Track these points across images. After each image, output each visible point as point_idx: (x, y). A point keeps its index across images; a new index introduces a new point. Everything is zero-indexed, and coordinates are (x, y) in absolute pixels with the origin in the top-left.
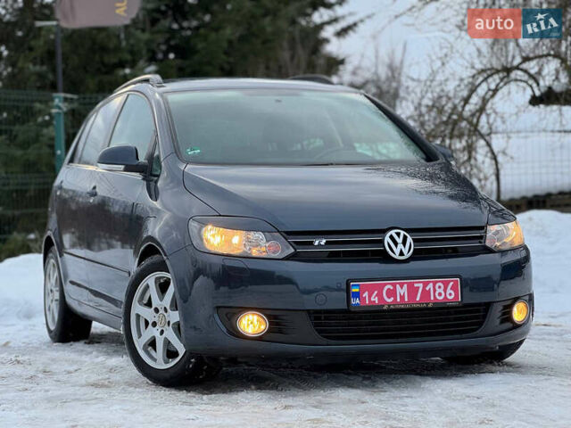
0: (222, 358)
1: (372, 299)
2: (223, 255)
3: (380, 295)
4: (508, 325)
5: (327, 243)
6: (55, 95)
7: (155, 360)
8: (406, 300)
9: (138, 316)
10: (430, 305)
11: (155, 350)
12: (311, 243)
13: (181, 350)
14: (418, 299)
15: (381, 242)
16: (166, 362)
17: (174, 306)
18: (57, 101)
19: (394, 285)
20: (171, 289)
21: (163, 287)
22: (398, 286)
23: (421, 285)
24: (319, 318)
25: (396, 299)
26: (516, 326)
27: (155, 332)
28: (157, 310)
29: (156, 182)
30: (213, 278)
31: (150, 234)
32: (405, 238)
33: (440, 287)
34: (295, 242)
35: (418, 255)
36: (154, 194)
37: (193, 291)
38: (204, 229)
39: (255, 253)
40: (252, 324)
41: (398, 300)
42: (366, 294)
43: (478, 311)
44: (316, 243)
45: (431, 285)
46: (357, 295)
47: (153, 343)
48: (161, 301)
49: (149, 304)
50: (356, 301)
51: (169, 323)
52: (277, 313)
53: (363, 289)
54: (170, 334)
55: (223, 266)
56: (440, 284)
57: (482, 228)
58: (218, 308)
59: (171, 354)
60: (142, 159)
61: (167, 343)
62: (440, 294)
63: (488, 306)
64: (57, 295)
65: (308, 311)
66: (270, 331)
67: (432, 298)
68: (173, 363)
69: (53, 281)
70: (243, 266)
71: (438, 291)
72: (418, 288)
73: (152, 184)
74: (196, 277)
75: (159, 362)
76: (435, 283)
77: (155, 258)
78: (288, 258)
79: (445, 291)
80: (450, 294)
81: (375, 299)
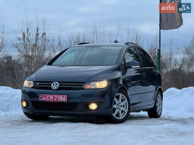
12: (36, 84)
15: (51, 85)
22: (50, 96)
26: (92, 110)
43: (75, 105)
45: (59, 97)
53: (42, 96)
56: (62, 97)
62: (61, 99)
63: (78, 103)
65: (32, 101)
72: (56, 97)
78: (32, 88)
81: (45, 99)
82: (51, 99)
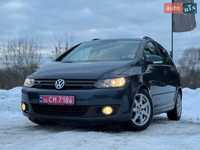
3: (48, 100)
8: (56, 102)
14: (59, 102)
19: (52, 97)
23: (61, 98)
24: (33, 106)
25: (52, 102)
32: (62, 81)
41: (53, 102)
42: (44, 99)
52: (27, 104)
67: (64, 102)
71: (66, 100)
76: (65, 97)
78: (32, 87)
80: (71, 101)
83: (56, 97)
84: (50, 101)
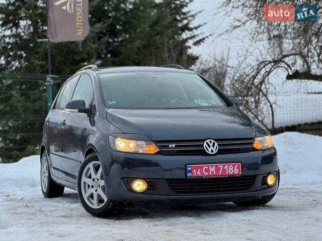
0: (125, 203)
1: (198, 173)
2: (125, 152)
3: (201, 172)
4: (266, 186)
5: (175, 146)
6: (47, 76)
7: (93, 204)
8: (214, 174)
9: (85, 183)
10: (226, 176)
11: (93, 199)
12: (168, 146)
13: (106, 199)
14: (220, 173)
15: (203, 145)
16: (98, 205)
17: (102, 178)
18: (48, 78)
19: (208, 167)
20: (100, 170)
21: (97, 169)
22: (210, 167)
23: (222, 166)
24: (172, 183)
25: (209, 173)
26: (270, 187)
27: (92, 190)
28: (94, 180)
29: (94, 117)
30: (120, 164)
31: (90, 143)
32: (214, 143)
33: (231, 167)
34: (160, 146)
35: (220, 152)
36: (93, 123)
37: (111, 171)
38: (116, 140)
39: (141, 151)
40: (139, 186)
42: (195, 171)
43: (250, 179)
44: (170, 146)
45: (226, 167)
46: (190, 171)
47: (92, 196)
48: (96, 175)
49: (90, 177)
50: (189, 175)
51: (99, 186)
52: (152, 180)
53: (193, 168)
54: (100, 192)
55: (125, 158)
57: (252, 139)
58: (123, 178)
59: (101, 201)
60: (87, 106)
61: (99, 196)
62: (231, 171)
63: (255, 176)
64: (47, 175)
65: (166, 179)
66: (148, 189)
67: (227, 173)
68: (101, 205)
69: (45, 167)
70: (135, 157)
71: (230, 169)
72: (220, 168)
73: (92, 118)
74: (112, 164)
75: (95, 205)
76: (229, 166)
77: (93, 154)
78: (157, 153)
79: (234, 169)
80: (236, 171)
81: (199, 173)
82: (212, 172)
83: (214, 167)
84: (206, 173)
